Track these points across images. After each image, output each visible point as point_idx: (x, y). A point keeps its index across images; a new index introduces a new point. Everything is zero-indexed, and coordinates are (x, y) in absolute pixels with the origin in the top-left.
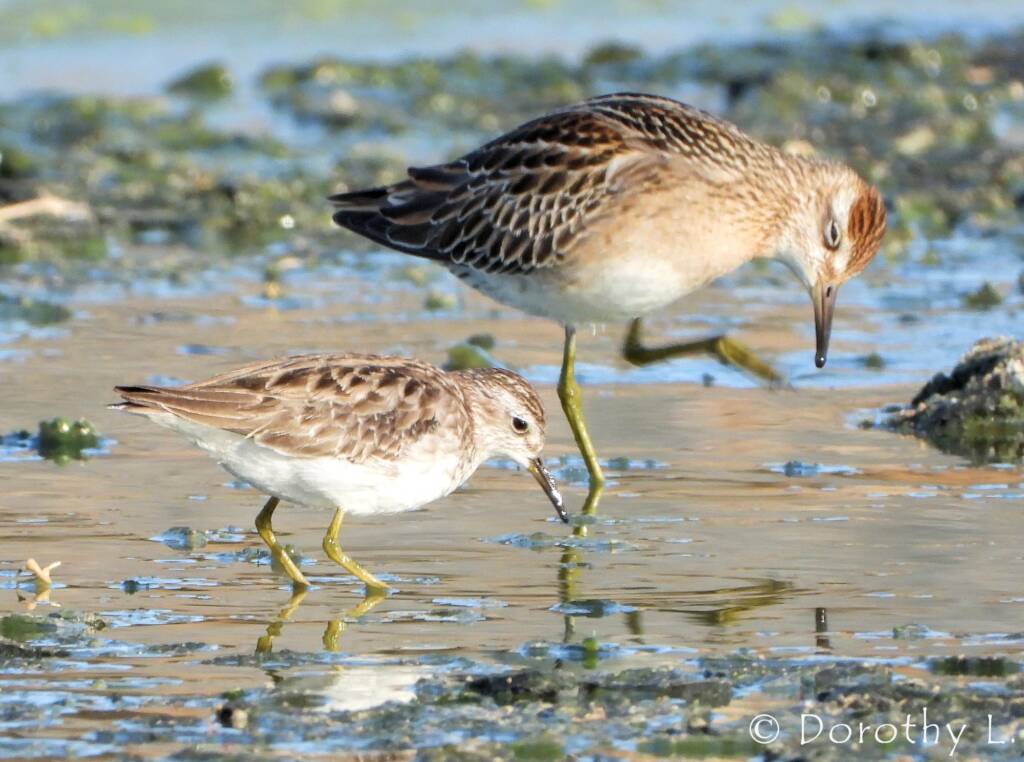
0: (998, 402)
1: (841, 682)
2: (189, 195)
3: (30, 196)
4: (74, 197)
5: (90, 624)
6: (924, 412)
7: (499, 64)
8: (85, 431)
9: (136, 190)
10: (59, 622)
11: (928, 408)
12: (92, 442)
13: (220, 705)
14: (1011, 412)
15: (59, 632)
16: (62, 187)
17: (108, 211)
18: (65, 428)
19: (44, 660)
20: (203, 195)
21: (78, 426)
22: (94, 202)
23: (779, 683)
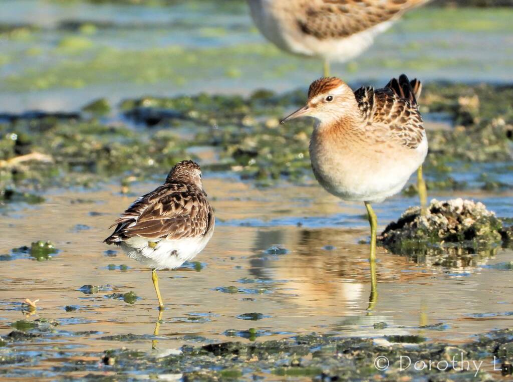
0: (416, 233)
1: (353, 346)
2: (91, 152)
3: (28, 152)
4: (46, 153)
5: (52, 324)
6: (387, 237)
7: (216, 98)
8: (50, 246)
9: (71, 149)
10: (39, 323)
11: (388, 236)
12: (54, 251)
13: (104, 356)
14: (421, 237)
15: (39, 327)
16: (40, 149)
17: (60, 159)
18: (42, 245)
19: (33, 338)
20: (98, 152)
21: (47, 244)
22: (54, 155)
23: (328, 346)
